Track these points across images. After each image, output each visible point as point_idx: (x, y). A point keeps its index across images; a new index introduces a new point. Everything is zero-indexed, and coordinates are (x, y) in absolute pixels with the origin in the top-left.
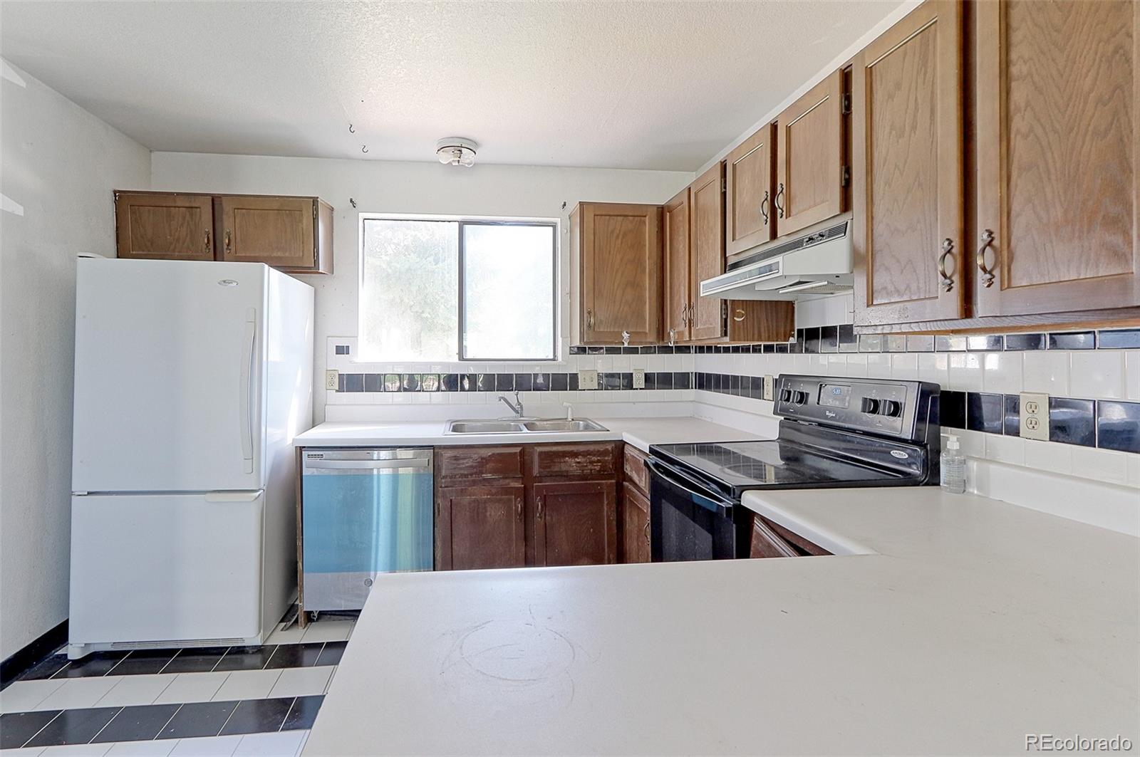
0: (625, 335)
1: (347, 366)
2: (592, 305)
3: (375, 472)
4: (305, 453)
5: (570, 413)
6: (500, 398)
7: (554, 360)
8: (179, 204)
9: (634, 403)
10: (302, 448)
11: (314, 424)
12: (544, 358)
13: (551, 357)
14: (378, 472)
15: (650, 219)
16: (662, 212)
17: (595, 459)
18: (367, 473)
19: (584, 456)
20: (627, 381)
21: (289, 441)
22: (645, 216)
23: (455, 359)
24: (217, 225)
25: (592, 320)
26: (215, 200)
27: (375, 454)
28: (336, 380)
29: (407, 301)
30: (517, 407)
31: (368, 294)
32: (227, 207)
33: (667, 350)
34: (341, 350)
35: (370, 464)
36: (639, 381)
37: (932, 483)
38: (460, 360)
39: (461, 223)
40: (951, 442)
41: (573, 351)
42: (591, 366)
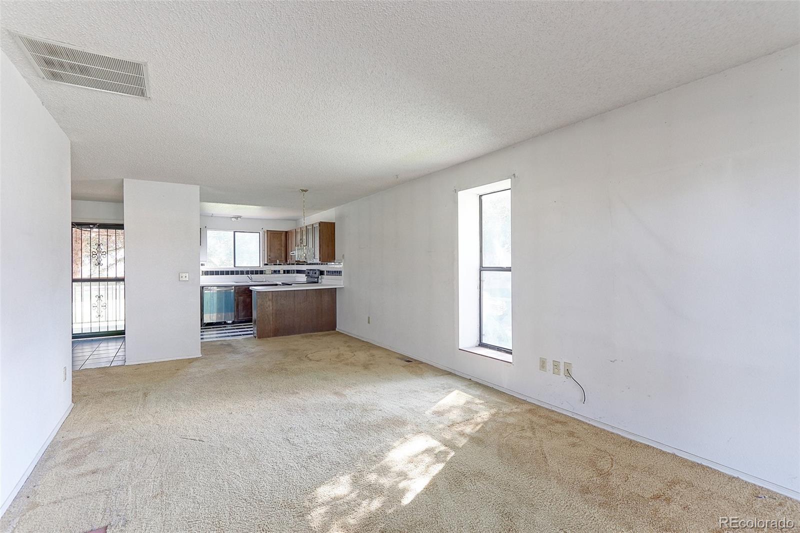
0: (278, 261)
1: (204, 269)
2: (270, 254)
6: (246, 276)
7: (260, 267)
15: (283, 234)
16: (287, 232)
20: (278, 272)
23: (233, 266)
30: (251, 278)
33: (288, 264)
34: (202, 265)
36: (282, 272)
37: (318, 282)
38: (235, 267)
39: (235, 232)
40: (320, 277)
41: (264, 265)
42: (269, 269)
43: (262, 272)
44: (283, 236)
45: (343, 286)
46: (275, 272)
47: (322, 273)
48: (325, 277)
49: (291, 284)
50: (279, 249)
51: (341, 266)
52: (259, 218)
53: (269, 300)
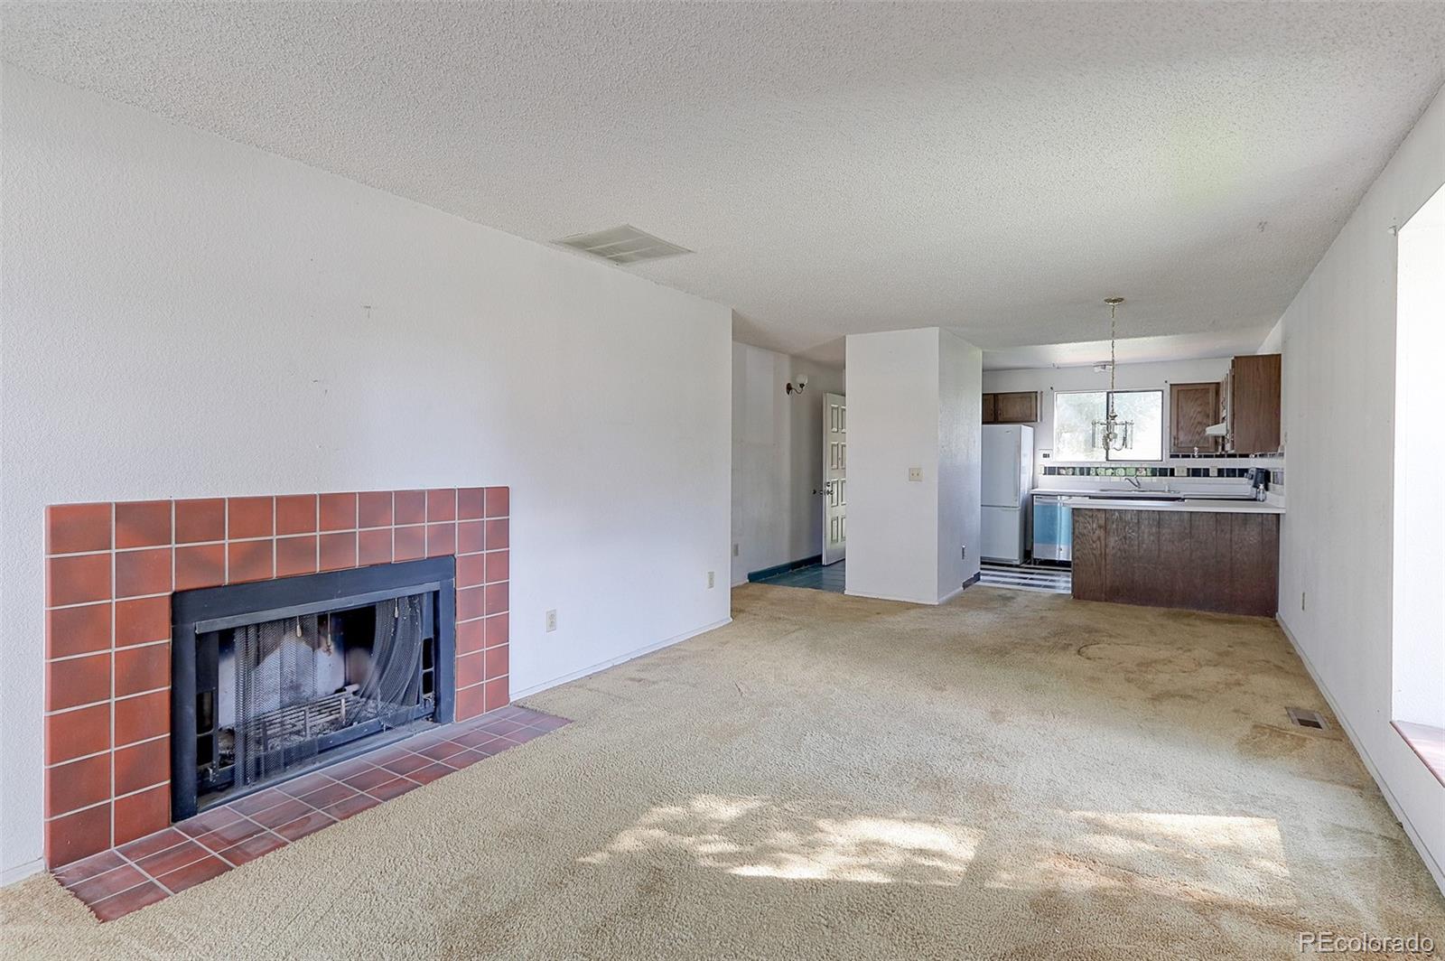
0: (1196, 449)
1: (1049, 463)
2: (1177, 434)
3: (1059, 505)
4: (1034, 497)
5: (1167, 488)
6: (1127, 480)
7: (1162, 461)
10: (1033, 495)
11: (1034, 488)
12: (1157, 460)
13: (1161, 459)
15: (1210, 391)
16: (1218, 386)
18: (1055, 505)
21: (1027, 492)
23: (1105, 460)
24: (996, 405)
25: (1176, 442)
26: (995, 395)
28: (1044, 470)
30: (1136, 484)
32: (1000, 398)
33: (1221, 456)
34: (1045, 456)
35: (1057, 501)
36: (1213, 472)
37: (1256, 499)
38: (1107, 460)
39: (1108, 393)
41: (1172, 456)
42: (1181, 464)
43: (1163, 472)
44: (1212, 395)
46: (1195, 473)
49: (1183, 499)
50: (1200, 423)
52: (1162, 360)
53: (1100, 527)
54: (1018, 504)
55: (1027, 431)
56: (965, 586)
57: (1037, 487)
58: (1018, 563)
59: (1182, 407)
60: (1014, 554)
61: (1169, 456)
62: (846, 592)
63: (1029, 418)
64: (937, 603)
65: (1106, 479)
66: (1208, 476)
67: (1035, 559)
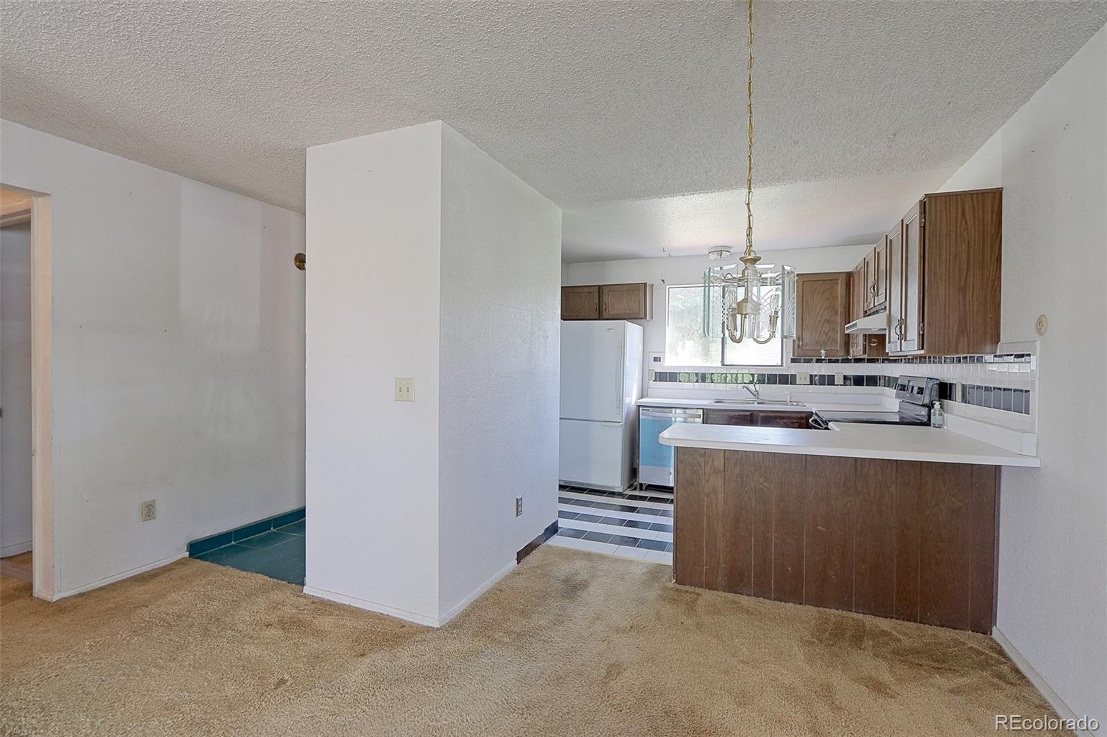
0: (823, 352)
1: (658, 367)
2: (800, 334)
3: (673, 419)
4: (641, 408)
5: (789, 398)
6: (744, 387)
7: (781, 366)
8: (585, 291)
9: (835, 394)
10: (639, 406)
11: (642, 398)
12: (776, 364)
13: (780, 364)
14: (675, 419)
15: (841, 282)
16: (849, 276)
17: (795, 421)
18: (669, 419)
19: (789, 419)
20: (830, 380)
21: (633, 403)
22: (838, 280)
23: (720, 365)
24: (601, 299)
25: (801, 343)
26: (600, 288)
27: (673, 410)
28: (654, 375)
29: (695, 327)
30: (755, 393)
31: (670, 332)
32: (605, 290)
33: (847, 361)
34: (656, 359)
35: (671, 415)
36: (839, 380)
37: (928, 424)
38: (723, 364)
40: (937, 405)
41: (793, 361)
42: (803, 370)
43: (785, 380)
44: (840, 289)
45: (1035, 463)
46: (819, 380)
47: (945, 391)
48: (956, 405)
50: (827, 321)
51: (1026, 368)
53: (716, 473)
54: (621, 418)
55: (633, 331)
56: (521, 555)
57: (647, 396)
58: (621, 490)
59: (807, 301)
60: (614, 478)
61: (790, 361)
62: (306, 590)
63: (636, 316)
64: (437, 625)
65: (722, 386)
66: (833, 384)
67: (641, 485)
